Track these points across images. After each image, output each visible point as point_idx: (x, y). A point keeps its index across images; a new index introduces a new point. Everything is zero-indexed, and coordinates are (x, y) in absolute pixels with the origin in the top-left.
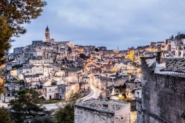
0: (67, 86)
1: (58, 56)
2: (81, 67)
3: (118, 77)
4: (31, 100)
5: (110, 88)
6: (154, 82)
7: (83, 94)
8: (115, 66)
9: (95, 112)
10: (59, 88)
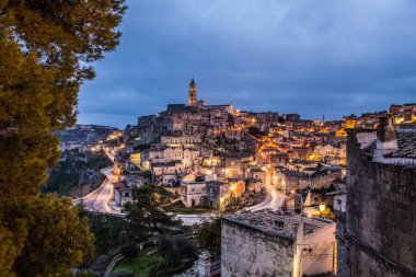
0: (222, 184)
1: (210, 130)
2: (250, 152)
3: (319, 171)
4: (158, 204)
5: (303, 193)
6: (371, 181)
7: (252, 200)
8: (316, 151)
9: (258, 234)
10: (208, 188)
